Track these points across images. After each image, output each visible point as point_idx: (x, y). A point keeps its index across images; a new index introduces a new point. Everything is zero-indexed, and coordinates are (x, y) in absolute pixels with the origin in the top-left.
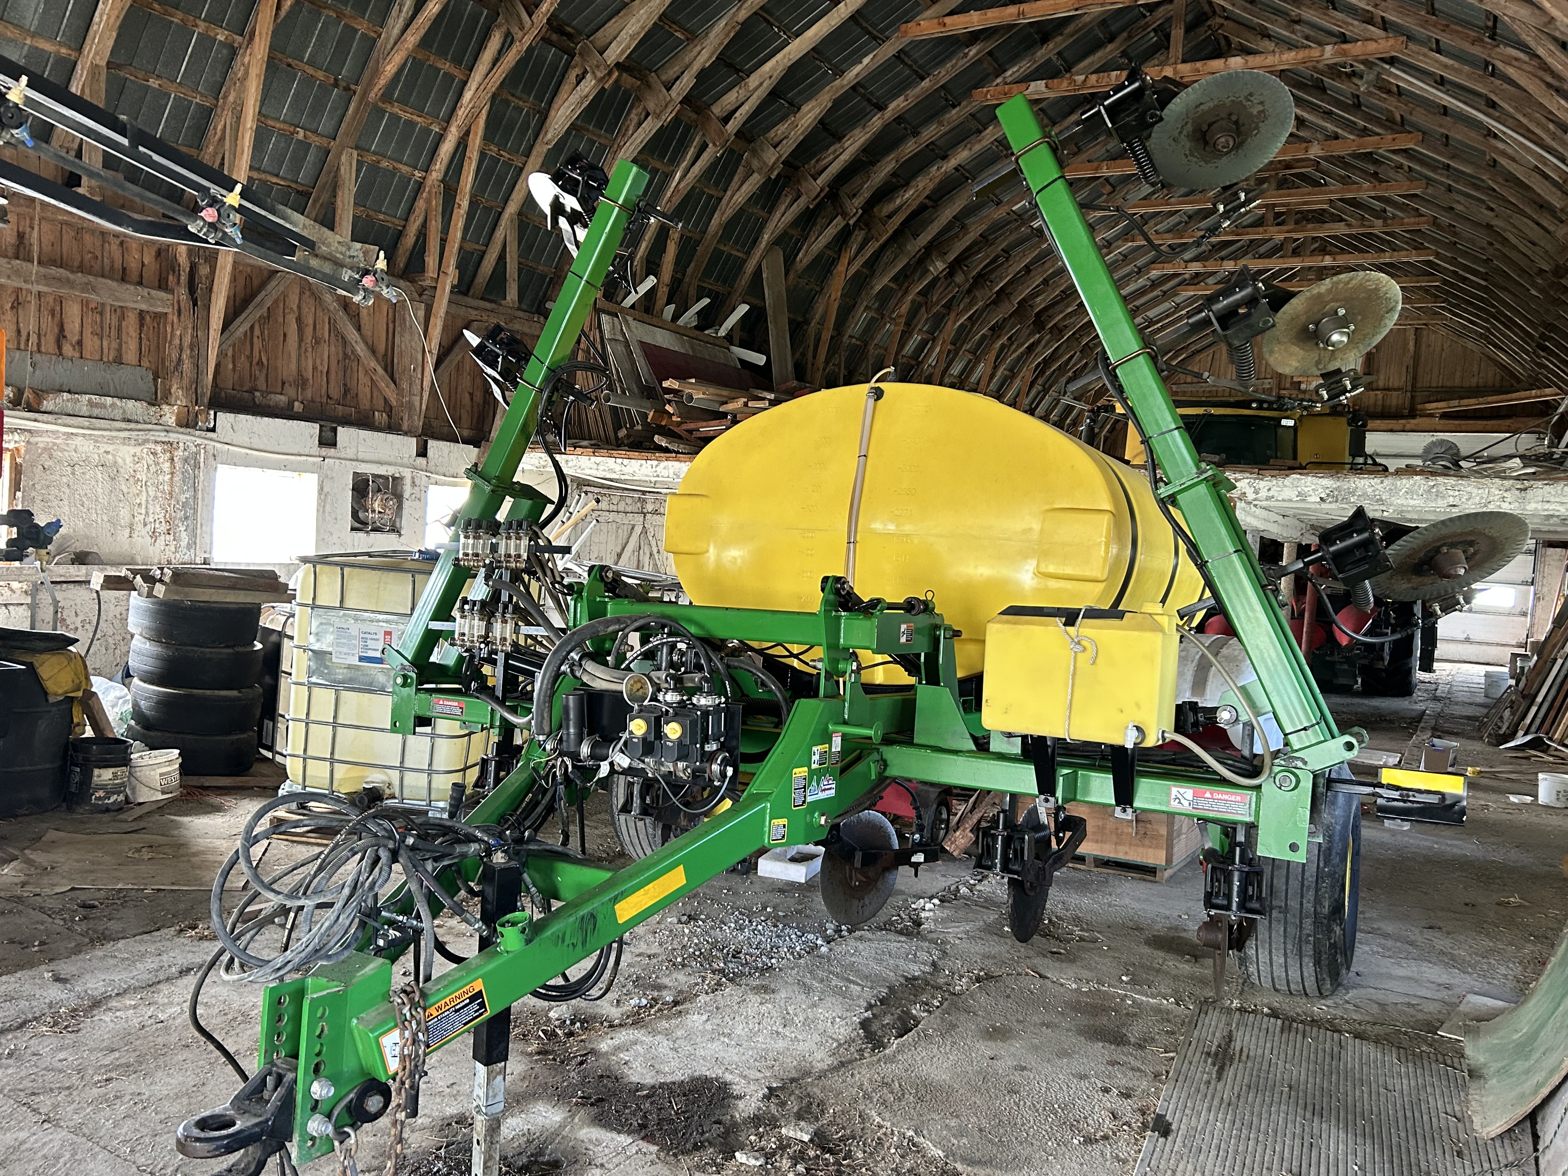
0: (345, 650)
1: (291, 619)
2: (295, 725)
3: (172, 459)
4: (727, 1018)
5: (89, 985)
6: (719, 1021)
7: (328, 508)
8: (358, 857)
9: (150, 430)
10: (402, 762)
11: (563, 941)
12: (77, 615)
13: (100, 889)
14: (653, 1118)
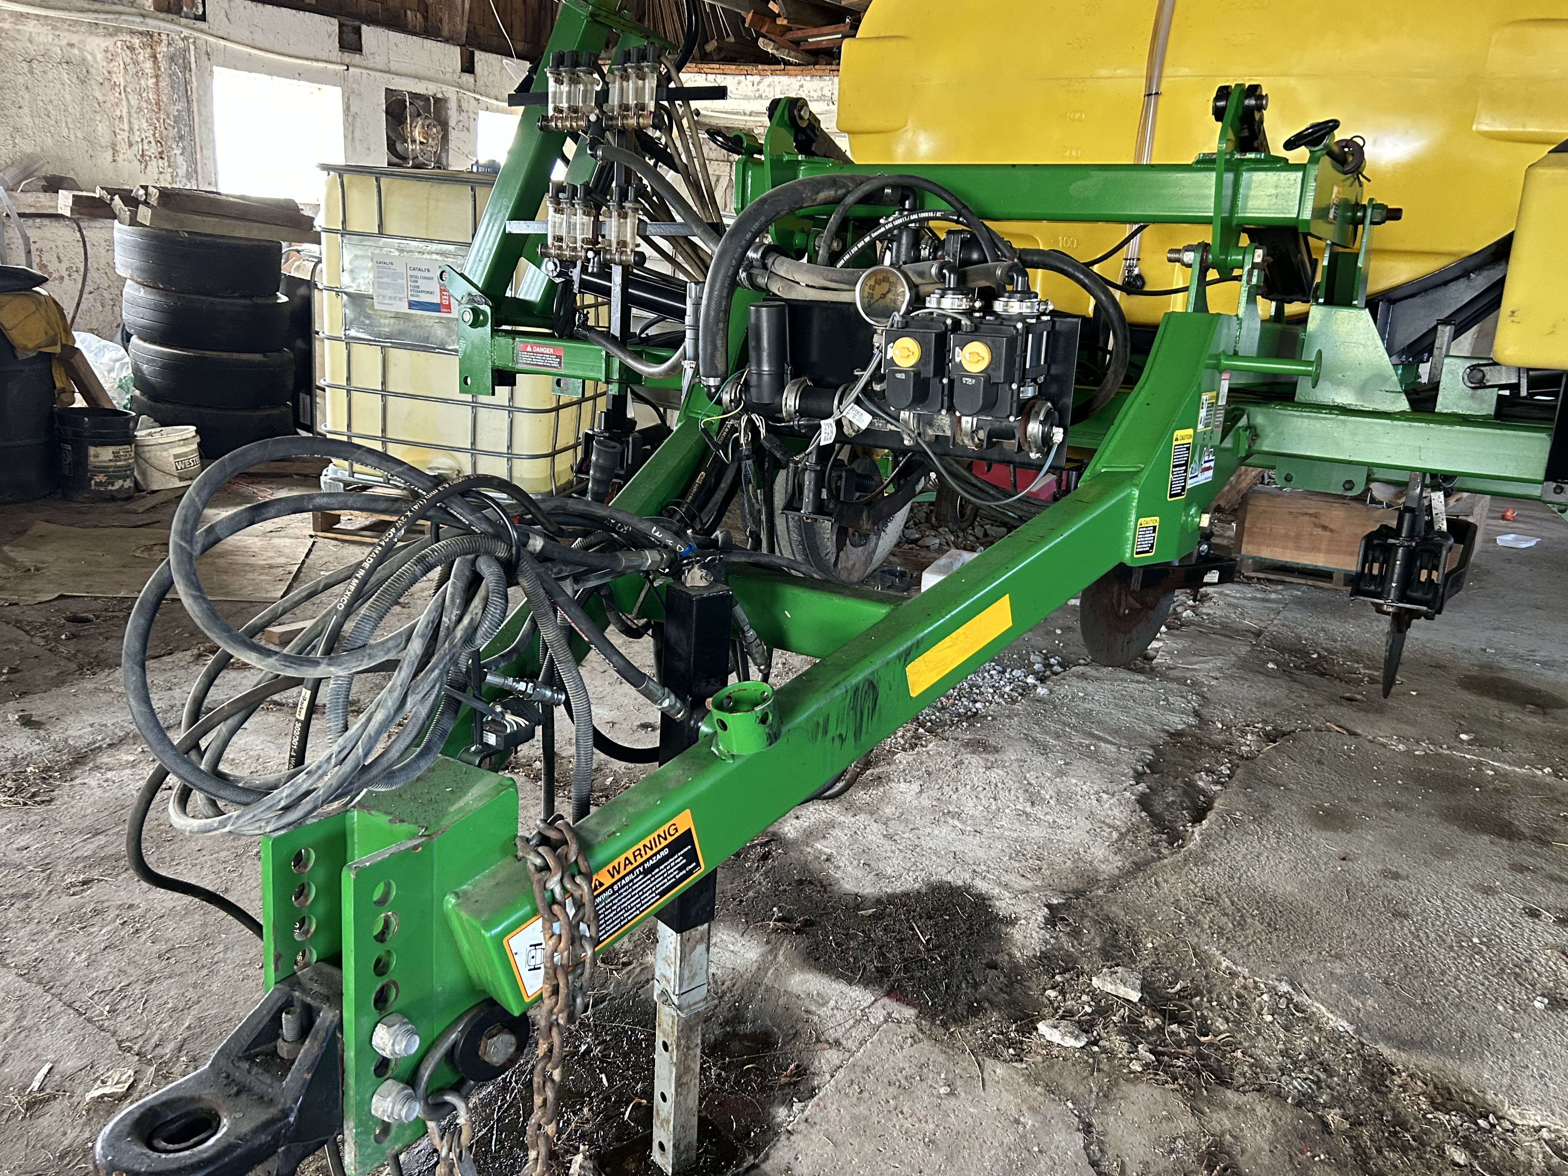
0: (389, 293)
1: (320, 266)
2: (333, 394)
3: (154, 57)
4: (946, 789)
5: (69, 733)
6: (936, 794)
7: (358, 134)
8: (436, 573)
9: (121, 13)
10: (473, 443)
11: (825, 732)
12: (60, 261)
13: (96, 598)
14: (893, 955)
